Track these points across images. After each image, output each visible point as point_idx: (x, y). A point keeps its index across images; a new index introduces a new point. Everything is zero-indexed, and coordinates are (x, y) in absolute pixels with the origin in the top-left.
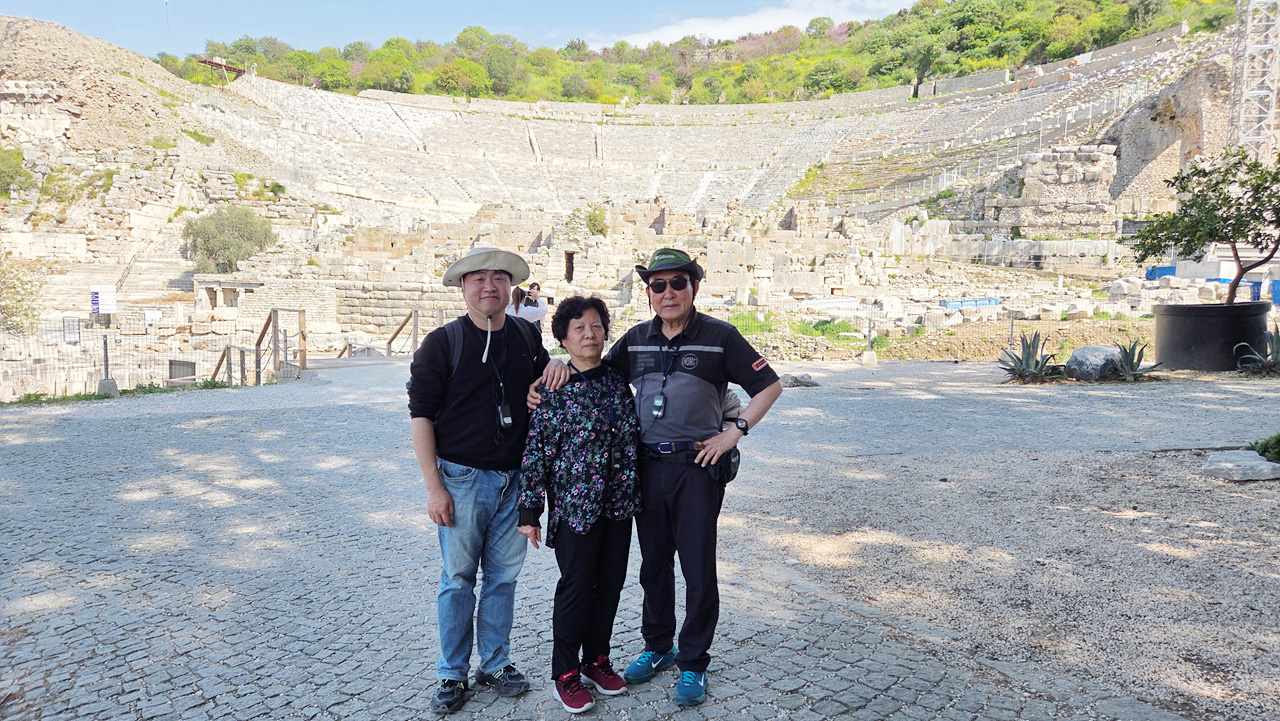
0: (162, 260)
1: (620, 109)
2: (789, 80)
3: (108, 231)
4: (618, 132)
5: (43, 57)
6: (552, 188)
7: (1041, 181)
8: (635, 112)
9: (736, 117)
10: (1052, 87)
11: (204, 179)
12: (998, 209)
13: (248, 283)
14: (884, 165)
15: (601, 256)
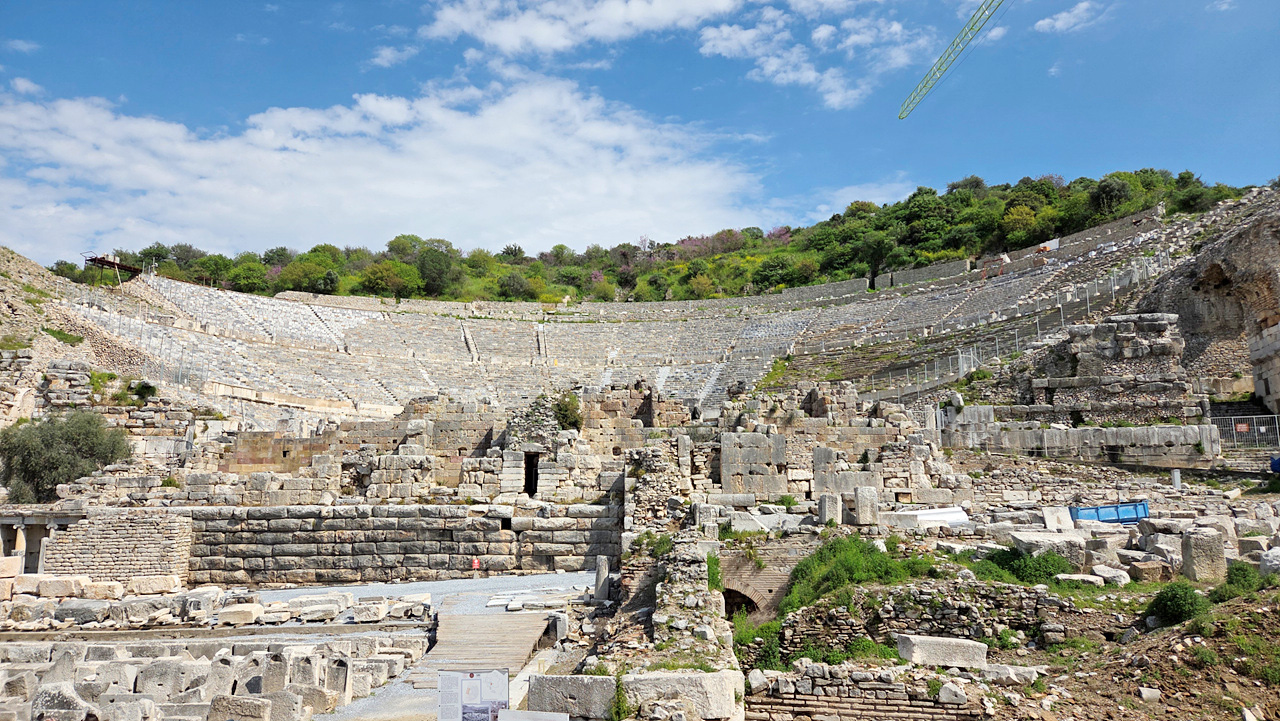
1: (561, 308)
2: (736, 276)
4: (561, 330)
6: (491, 388)
7: (1098, 356)
8: (579, 310)
9: (687, 312)
10: (1026, 273)
11: (47, 381)
12: (1050, 391)
13: (66, 516)
14: (860, 355)
15: (576, 457)
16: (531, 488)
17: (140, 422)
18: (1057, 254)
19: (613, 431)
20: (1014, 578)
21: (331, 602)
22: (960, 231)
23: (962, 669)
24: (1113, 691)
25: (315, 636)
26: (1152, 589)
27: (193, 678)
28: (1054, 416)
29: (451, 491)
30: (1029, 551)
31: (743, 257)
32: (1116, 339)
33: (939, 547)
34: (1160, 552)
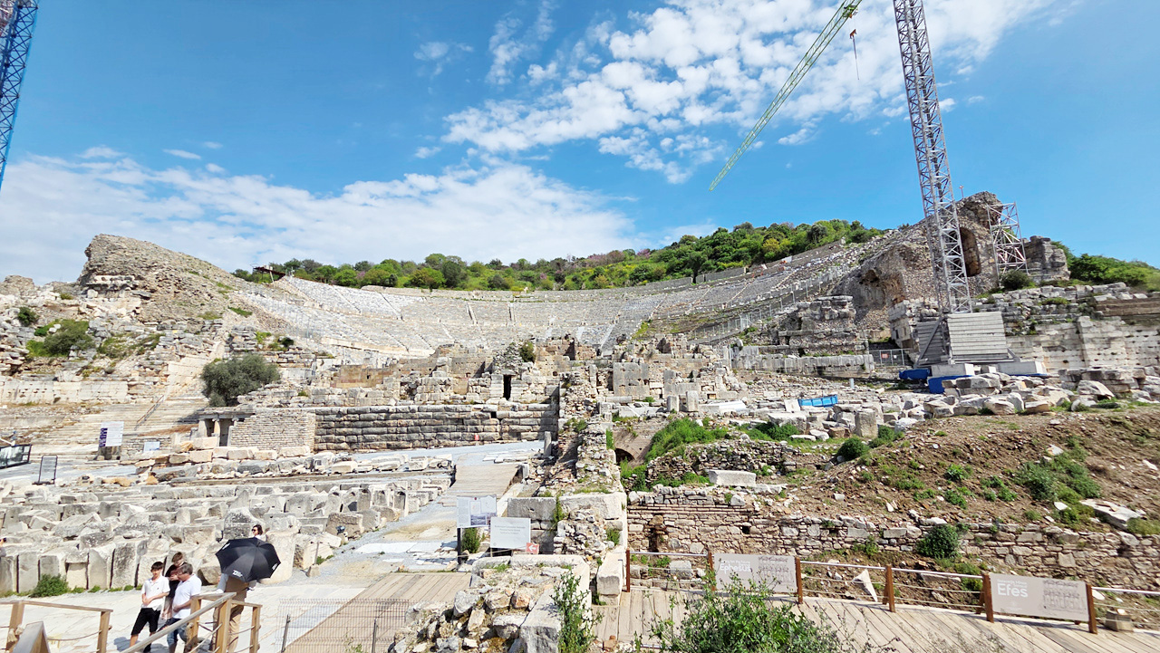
0: (190, 398)
1: (523, 294)
2: (621, 276)
3: (148, 378)
4: (523, 306)
5: (128, 260)
6: (484, 339)
7: (812, 318)
8: (533, 295)
9: (593, 297)
10: (775, 275)
11: (231, 337)
12: (788, 338)
13: (244, 414)
14: (688, 319)
15: (532, 378)
16: (507, 395)
17: (285, 360)
18: (791, 265)
19: (553, 363)
20: (770, 438)
21: (395, 459)
22: (740, 252)
23: (743, 487)
24: (820, 496)
25: (387, 479)
26: (839, 442)
27: (318, 503)
28: (790, 351)
29: (462, 397)
30: (778, 424)
31: (624, 265)
32: (821, 310)
33: (730, 423)
34: (844, 422)
